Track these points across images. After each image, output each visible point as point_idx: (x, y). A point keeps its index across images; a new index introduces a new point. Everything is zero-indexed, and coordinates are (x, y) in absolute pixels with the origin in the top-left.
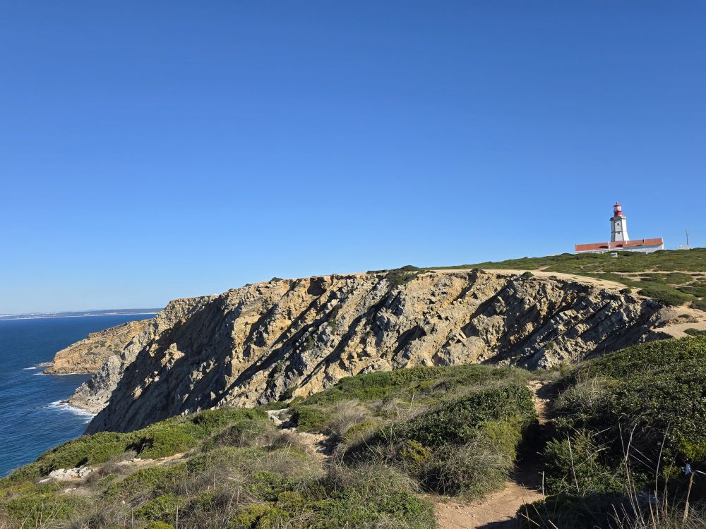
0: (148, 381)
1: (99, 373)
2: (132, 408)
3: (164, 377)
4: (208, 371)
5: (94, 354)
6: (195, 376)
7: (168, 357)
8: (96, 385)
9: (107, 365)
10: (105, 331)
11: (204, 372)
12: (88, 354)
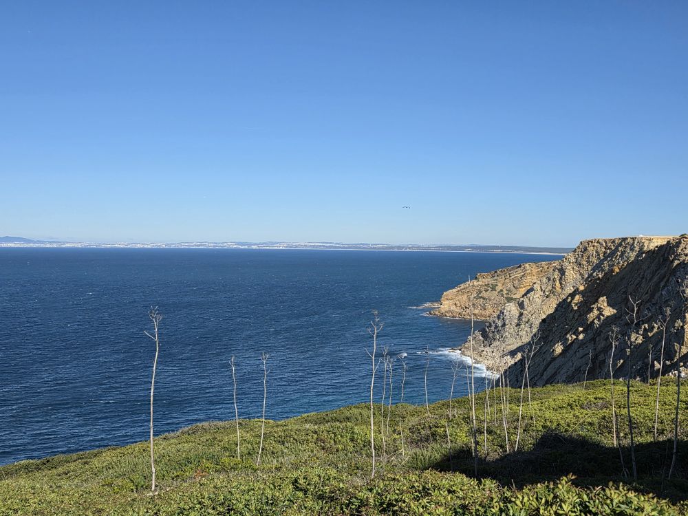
0: (571, 337)
1: (494, 322)
2: (551, 366)
3: (591, 335)
4: (650, 335)
5: (484, 299)
6: (633, 339)
7: (596, 312)
8: (491, 335)
9: (503, 313)
10: (496, 272)
11: (645, 336)
12: (477, 297)
